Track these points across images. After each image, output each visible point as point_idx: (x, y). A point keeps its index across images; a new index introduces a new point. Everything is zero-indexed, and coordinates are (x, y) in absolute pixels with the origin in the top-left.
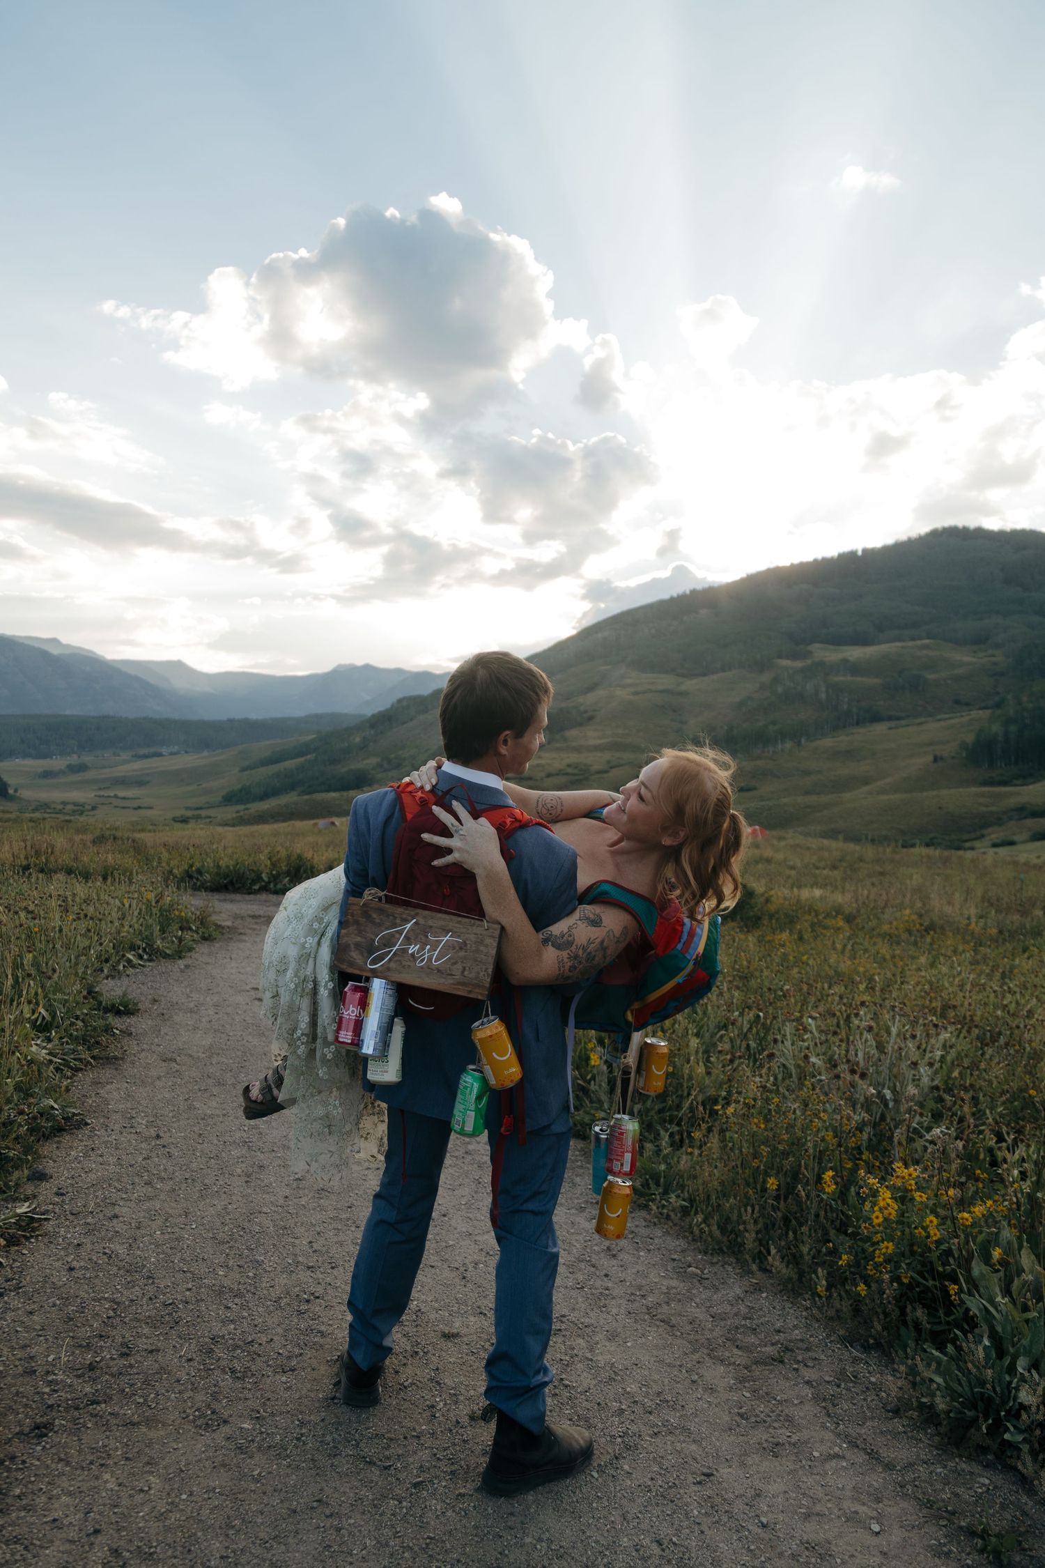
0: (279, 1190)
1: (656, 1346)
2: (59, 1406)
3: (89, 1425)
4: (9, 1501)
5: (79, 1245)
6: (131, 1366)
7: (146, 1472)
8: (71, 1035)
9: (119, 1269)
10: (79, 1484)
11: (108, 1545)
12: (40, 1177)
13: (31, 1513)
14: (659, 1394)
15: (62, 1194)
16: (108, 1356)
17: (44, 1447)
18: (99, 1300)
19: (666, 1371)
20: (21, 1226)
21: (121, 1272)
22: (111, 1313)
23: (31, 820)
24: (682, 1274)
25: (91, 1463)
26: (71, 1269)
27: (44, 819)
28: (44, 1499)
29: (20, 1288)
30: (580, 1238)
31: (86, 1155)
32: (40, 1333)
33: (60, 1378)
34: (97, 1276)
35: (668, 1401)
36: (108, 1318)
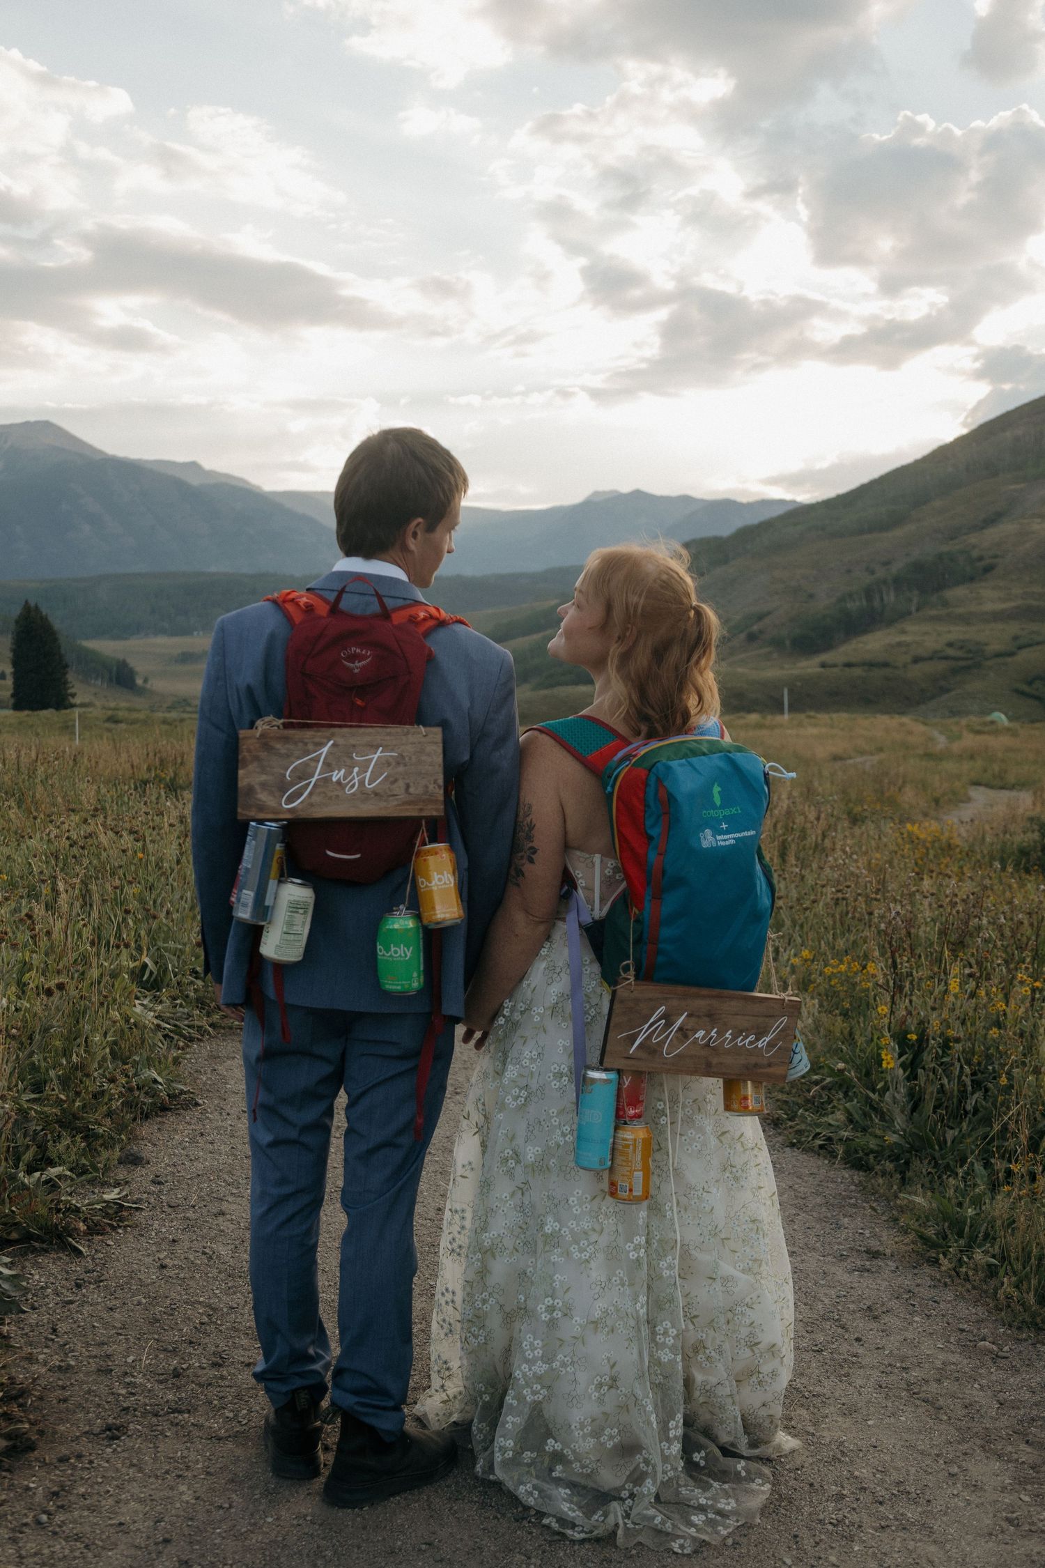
0: (430, 1200)
1: (909, 1429)
2: (135, 1410)
3: (168, 1434)
4: (72, 1498)
5: (174, 1241)
6: (223, 1378)
7: (228, 1490)
8: (187, 996)
9: (220, 1272)
10: (152, 1493)
11: (178, 1556)
12: (135, 1161)
13: (95, 1514)
14: (899, 1483)
15: (160, 1183)
16: (197, 1364)
17: (115, 1450)
18: (193, 1304)
19: (915, 1459)
20: (107, 1214)
21: (222, 1276)
22: (205, 1319)
23: (165, 722)
24: (968, 1348)
25: (167, 1472)
26: (163, 1267)
27: (182, 720)
28: (111, 1501)
29: (102, 1281)
30: (833, 1292)
31: (193, 1141)
32: (120, 1331)
33: (138, 1381)
34: (192, 1278)
35: (908, 1493)
36: (202, 1323)
